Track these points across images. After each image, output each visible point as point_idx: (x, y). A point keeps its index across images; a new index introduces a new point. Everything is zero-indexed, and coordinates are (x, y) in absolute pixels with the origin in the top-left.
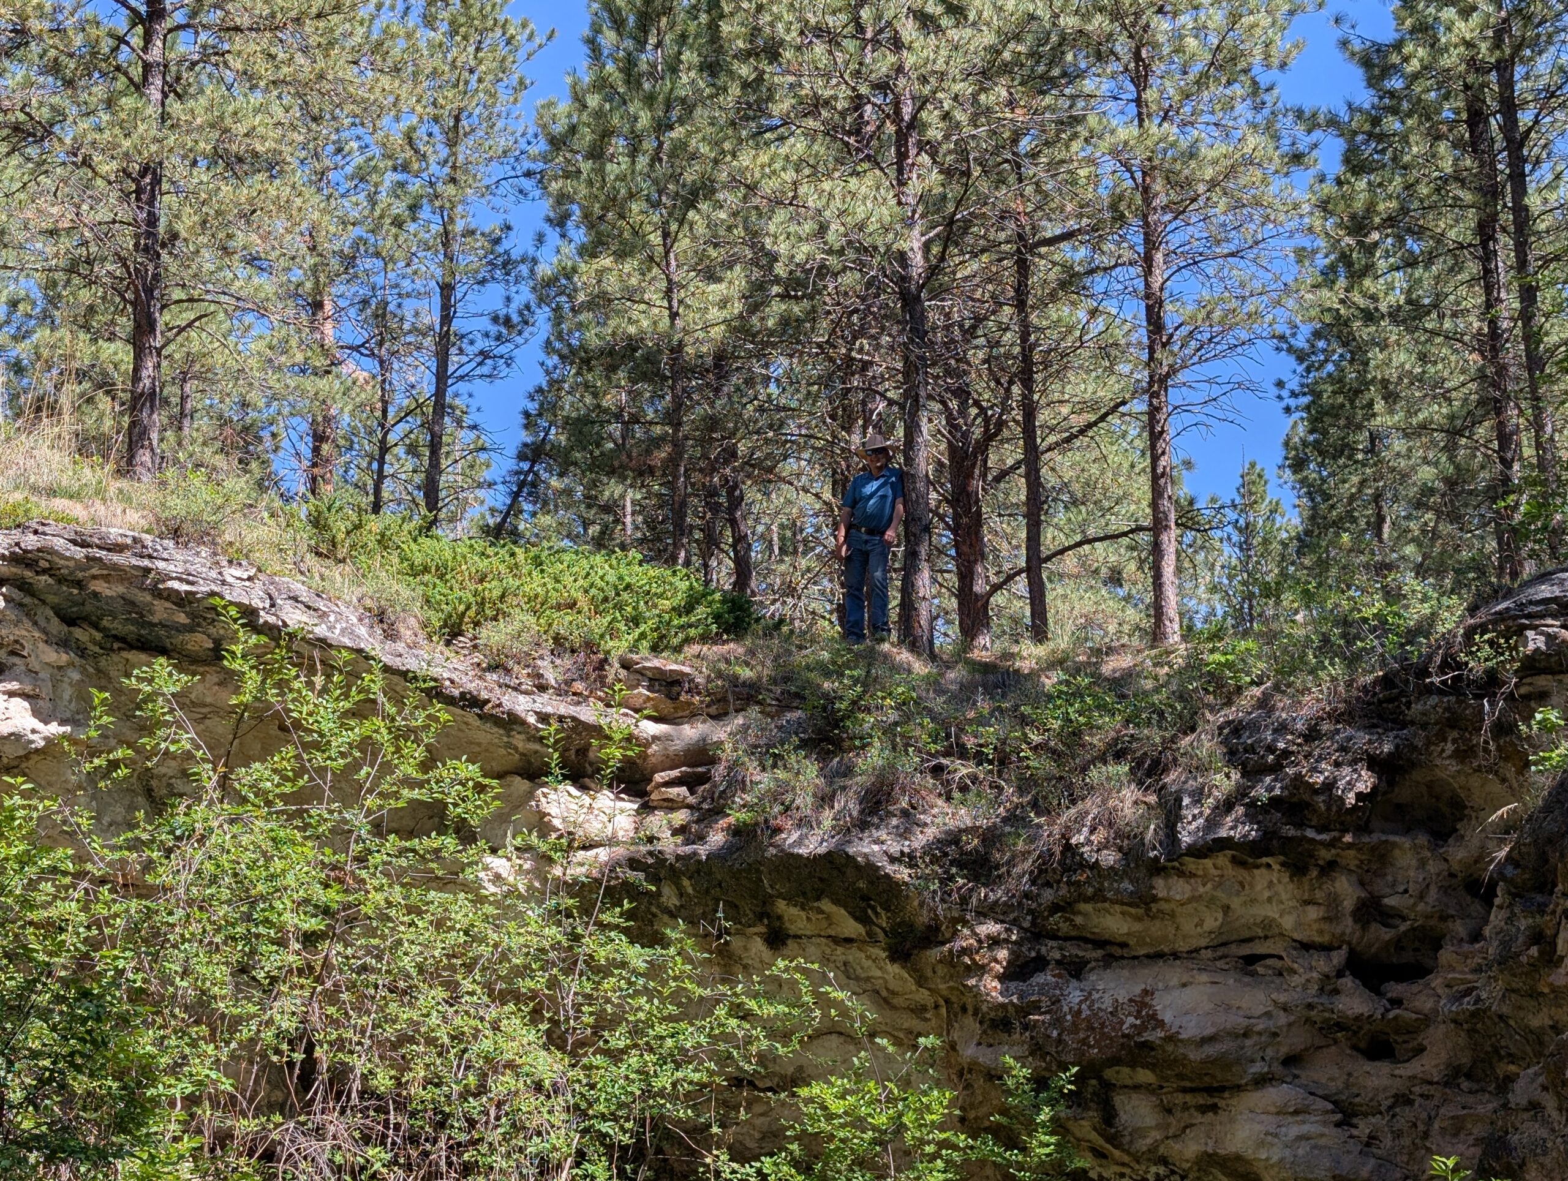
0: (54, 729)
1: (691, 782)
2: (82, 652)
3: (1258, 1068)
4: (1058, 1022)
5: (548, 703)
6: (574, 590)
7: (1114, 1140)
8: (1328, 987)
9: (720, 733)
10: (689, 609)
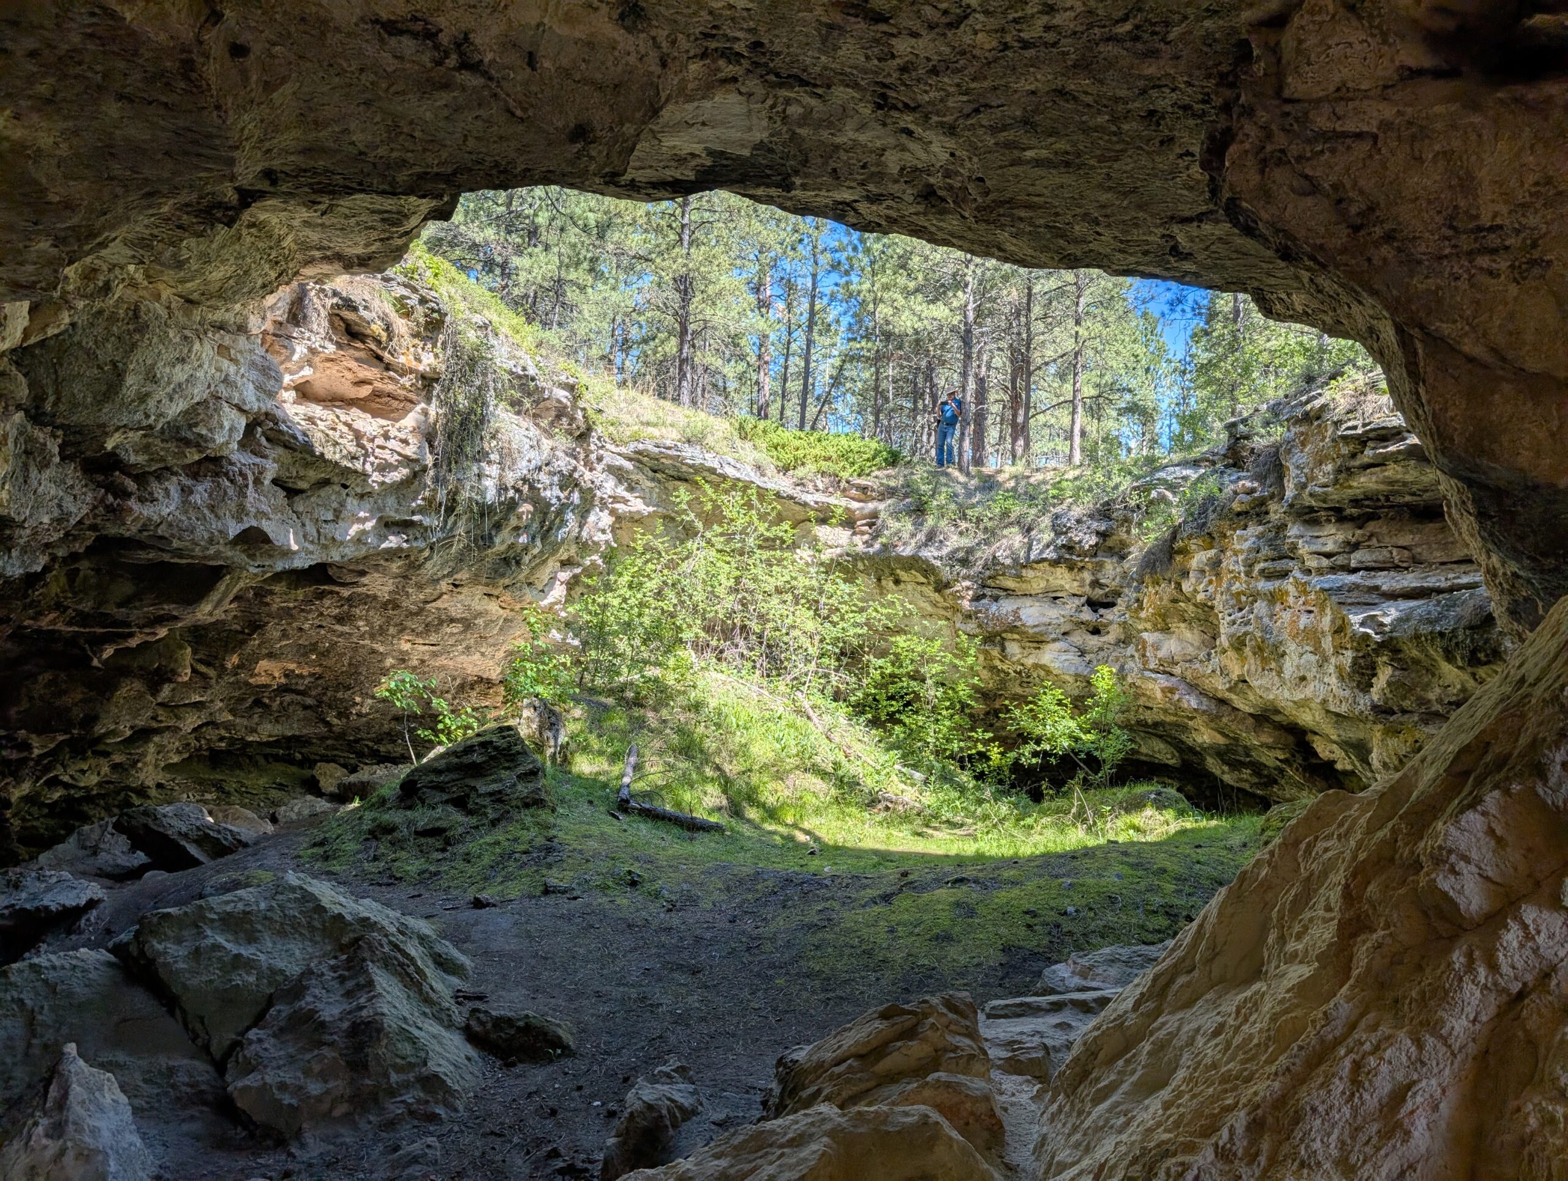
0: (651, 509)
1: (871, 525)
2: (659, 482)
3: (1053, 636)
4: (987, 617)
5: (820, 497)
6: (831, 452)
7: (1005, 657)
8: (1079, 610)
9: (881, 506)
10: (874, 458)
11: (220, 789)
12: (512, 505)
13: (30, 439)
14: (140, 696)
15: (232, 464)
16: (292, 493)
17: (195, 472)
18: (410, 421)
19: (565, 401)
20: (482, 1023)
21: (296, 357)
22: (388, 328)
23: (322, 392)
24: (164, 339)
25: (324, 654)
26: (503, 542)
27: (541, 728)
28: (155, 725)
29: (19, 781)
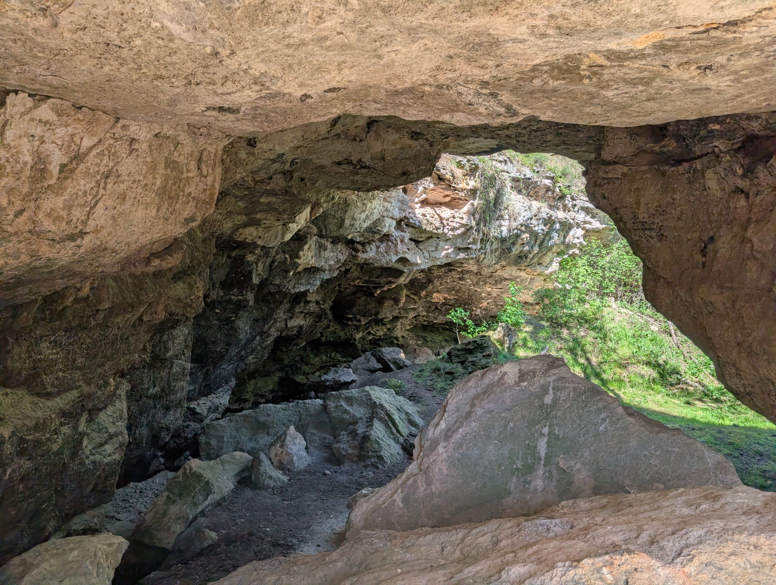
11: (425, 340)
12: (518, 236)
13: (320, 243)
14: (393, 306)
15: (393, 236)
16: (417, 242)
17: (381, 240)
18: (466, 208)
19: (549, 184)
20: (407, 444)
21: (419, 192)
22: (453, 175)
23: (432, 202)
24: (356, 206)
25: (457, 291)
26: (517, 250)
27: (504, 336)
28: (400, 315)
29: (358, 333)
